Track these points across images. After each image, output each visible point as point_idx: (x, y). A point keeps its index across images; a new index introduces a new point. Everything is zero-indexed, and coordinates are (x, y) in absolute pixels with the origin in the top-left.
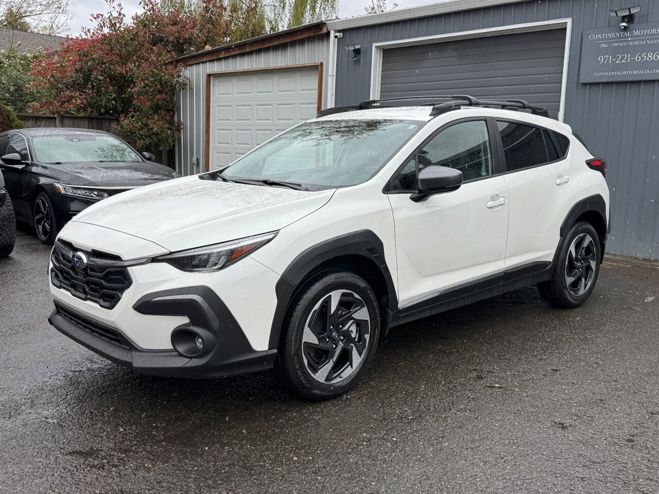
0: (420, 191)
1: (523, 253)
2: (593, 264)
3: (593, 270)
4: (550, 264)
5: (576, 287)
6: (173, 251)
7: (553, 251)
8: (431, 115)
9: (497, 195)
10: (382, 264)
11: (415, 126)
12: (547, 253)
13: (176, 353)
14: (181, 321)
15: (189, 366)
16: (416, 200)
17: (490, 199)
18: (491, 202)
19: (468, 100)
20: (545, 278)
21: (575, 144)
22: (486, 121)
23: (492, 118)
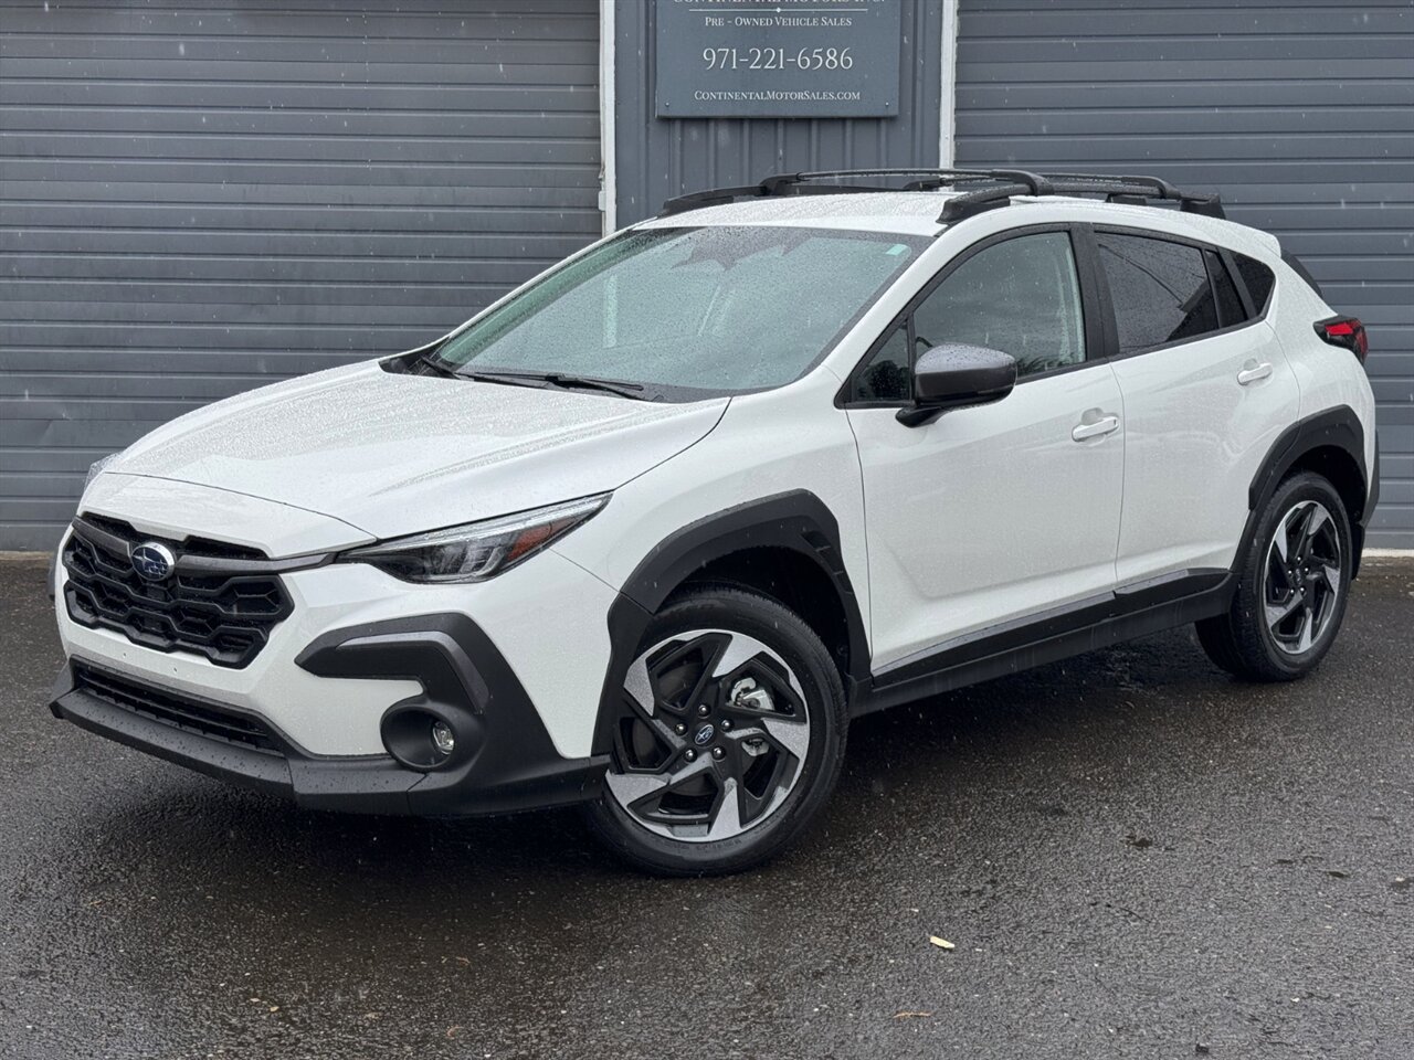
0: (919, 401)
1: (1160, 549)
2: (1334, 576)
3: (1332, 591)
4: (1226, 575)
5: (1292, 631)
6: (382, 537)
7: (1233, 544)
8: (940, 221)
9: (1098, 410)
10: (835, 571)
11: (905, 247)
12: (1219, 551)
13: (393, 762)
14: (406, 690)
15: (423, 788)
16: (911, 421)
17: (1080, 420)
18: (1083, 427)
19: (1028, 184)
20: (1216, 610)
21: (1288, 284)
22: (1069, 232)
23: (1085, 226)
